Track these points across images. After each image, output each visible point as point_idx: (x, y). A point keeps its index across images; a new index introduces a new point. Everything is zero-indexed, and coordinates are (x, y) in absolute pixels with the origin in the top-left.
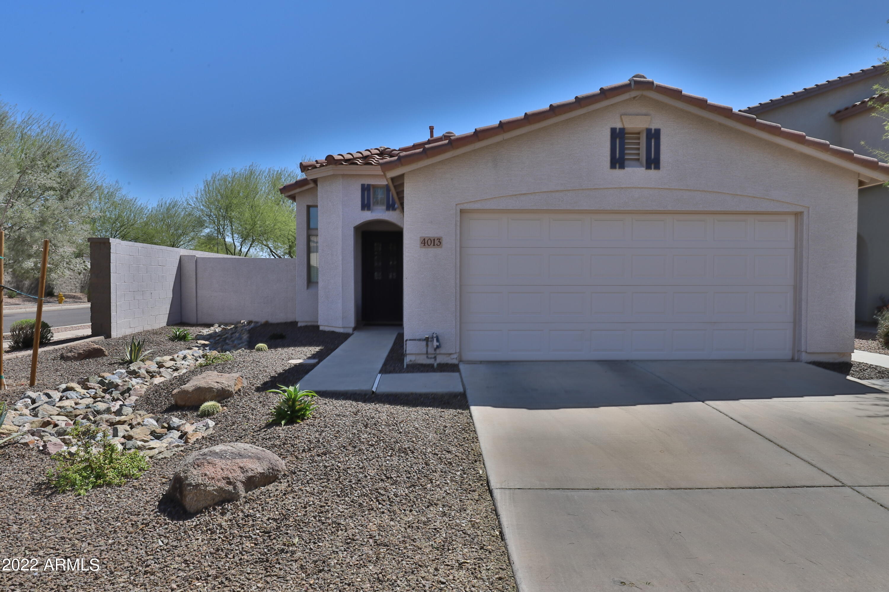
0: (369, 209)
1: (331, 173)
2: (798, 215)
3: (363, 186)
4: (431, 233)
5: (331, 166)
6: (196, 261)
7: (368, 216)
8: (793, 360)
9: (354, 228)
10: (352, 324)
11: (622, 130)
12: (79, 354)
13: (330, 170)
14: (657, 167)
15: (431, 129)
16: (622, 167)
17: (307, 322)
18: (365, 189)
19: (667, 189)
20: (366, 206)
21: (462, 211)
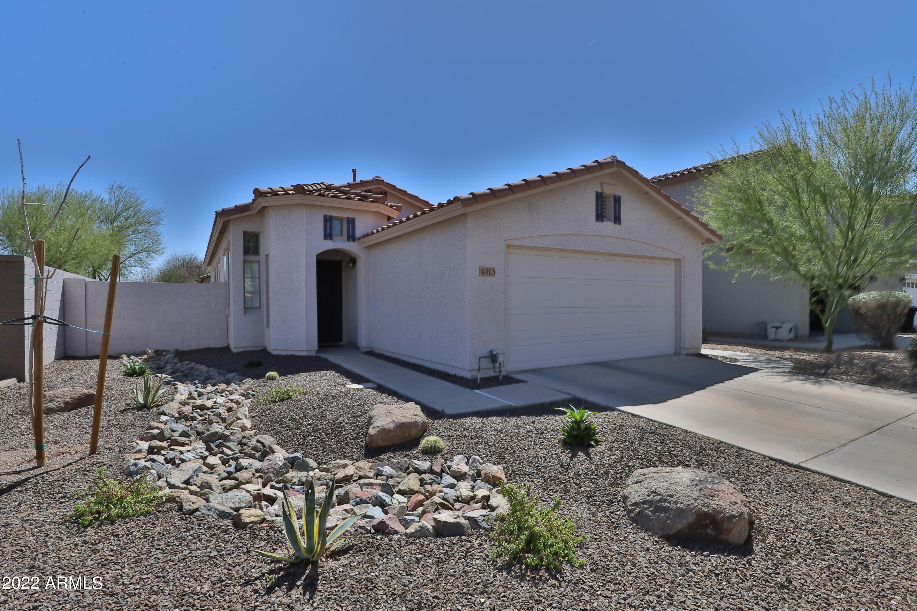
0: (331, 239)
1: (298, 202)
2: (677, 262)
3: (325, 217)
4: (488, 264)
5: (299, 195)
6: (86, 285)
7: (330, 245)
8: (676, 354)
9: (317, 255)
10: (316, 348)
11: (602, 194)
12: (66, 403)
13: (299, 199)
14: (620, 223)
15: (354, 171)
16: (602, 221)
17: (244, 347)
18: (328, 220)
19: (623, 239)
20: (328, 236)
21: (508, 246)
